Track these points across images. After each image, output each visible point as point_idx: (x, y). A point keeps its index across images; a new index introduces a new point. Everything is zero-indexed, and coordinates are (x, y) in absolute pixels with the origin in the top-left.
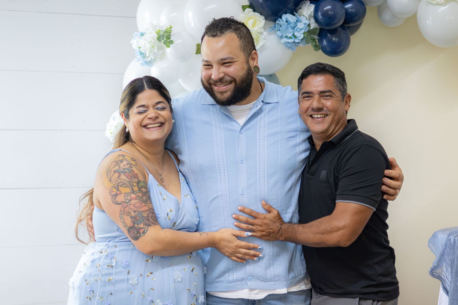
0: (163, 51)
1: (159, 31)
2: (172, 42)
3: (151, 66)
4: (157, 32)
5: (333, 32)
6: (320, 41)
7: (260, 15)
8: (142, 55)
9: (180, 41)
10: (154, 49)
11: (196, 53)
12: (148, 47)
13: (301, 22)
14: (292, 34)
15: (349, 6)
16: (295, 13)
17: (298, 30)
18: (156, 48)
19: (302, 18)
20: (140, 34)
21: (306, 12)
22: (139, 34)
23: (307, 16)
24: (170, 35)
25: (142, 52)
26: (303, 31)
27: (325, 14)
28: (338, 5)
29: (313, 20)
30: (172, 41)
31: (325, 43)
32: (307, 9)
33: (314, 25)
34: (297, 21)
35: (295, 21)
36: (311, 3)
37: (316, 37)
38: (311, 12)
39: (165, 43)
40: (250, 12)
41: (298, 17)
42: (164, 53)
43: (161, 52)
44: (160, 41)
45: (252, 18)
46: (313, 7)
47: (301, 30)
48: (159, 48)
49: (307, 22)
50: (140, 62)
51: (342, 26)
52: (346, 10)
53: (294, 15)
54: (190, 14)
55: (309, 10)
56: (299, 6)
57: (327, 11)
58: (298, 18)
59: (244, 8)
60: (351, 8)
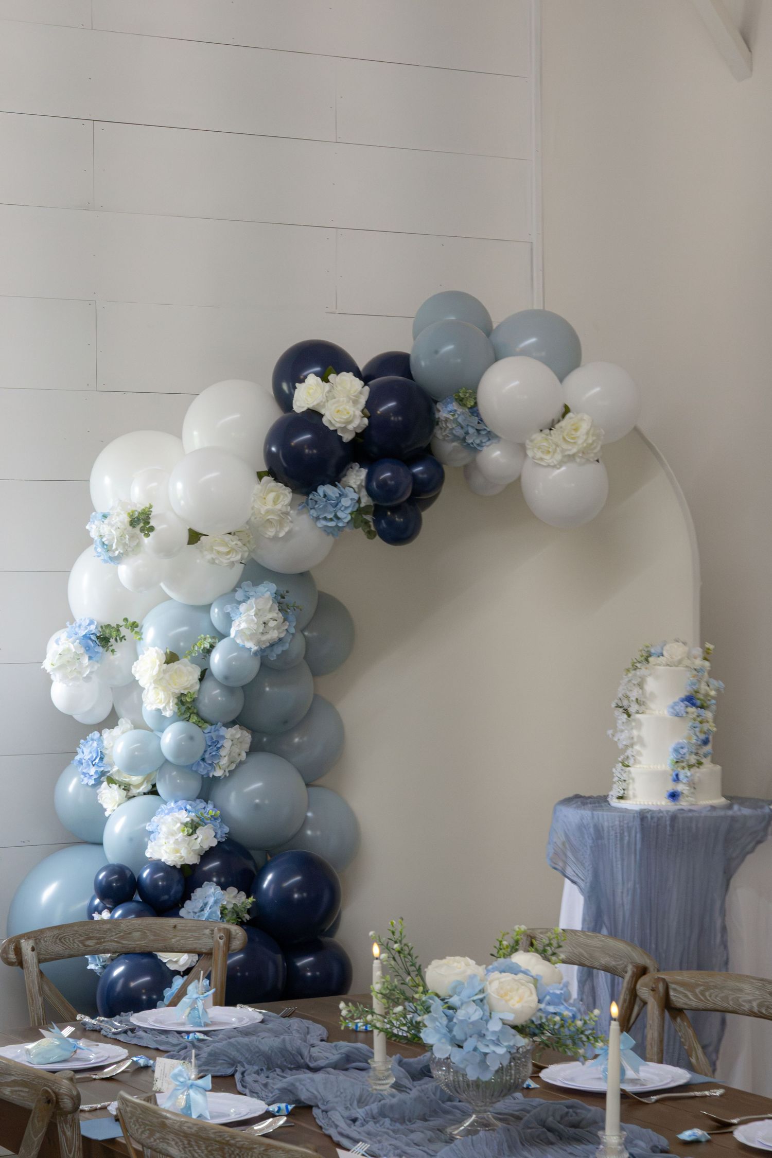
0: (138, 541)
1: (133, 512)
2: (152, 529)
3: (118, 563)
4: (129, 514)
5: (395, 509)
6: (377, 522)
7: (284, 487)
8: (105, 547)
9: (164, 526)
10: (125, 538)
11: (189, 544)
12: (115, 537)
13: (346, 496)
14: (333, 514)
15: (418, 469)
16: (336, 483)
17: (343, 509)
18: (127, 537)
19: (348, 491)
20: (102, 514)
21: (354, 480)
22: (100, 516)
23: (354, 486)
24: (149, 518)
25: (106, 543)
26: (349, 511)
27: (383, 484)
28: (402, 470)
29: (364, 493)
30: (152, 526)
31: (384, 524)
32: (354, 477)
33: (366, 500)
34: (340, 495)
35: (338, 495)
36: (361, 467)
37: (369, 518)
38: (362, 480)
39: (142, 530)
40: (268, 482)
41: (342, 489)
42: (138, 545)
43: (135, 544)
44: (134, 527)
45: (272, 491)
46: (363, 473)
47: (346, 508)
48: (132, 537)
49: (356, 496)
50: (102, 557)
51: (411, 501)
52: (414, 476)
53: (335, 486)
54: (180, 486)
55: (358, 478)
56: (344, 473)
57: (385, 480)
58: (341, 491)
59: (260, 476)
60: (422, 472)
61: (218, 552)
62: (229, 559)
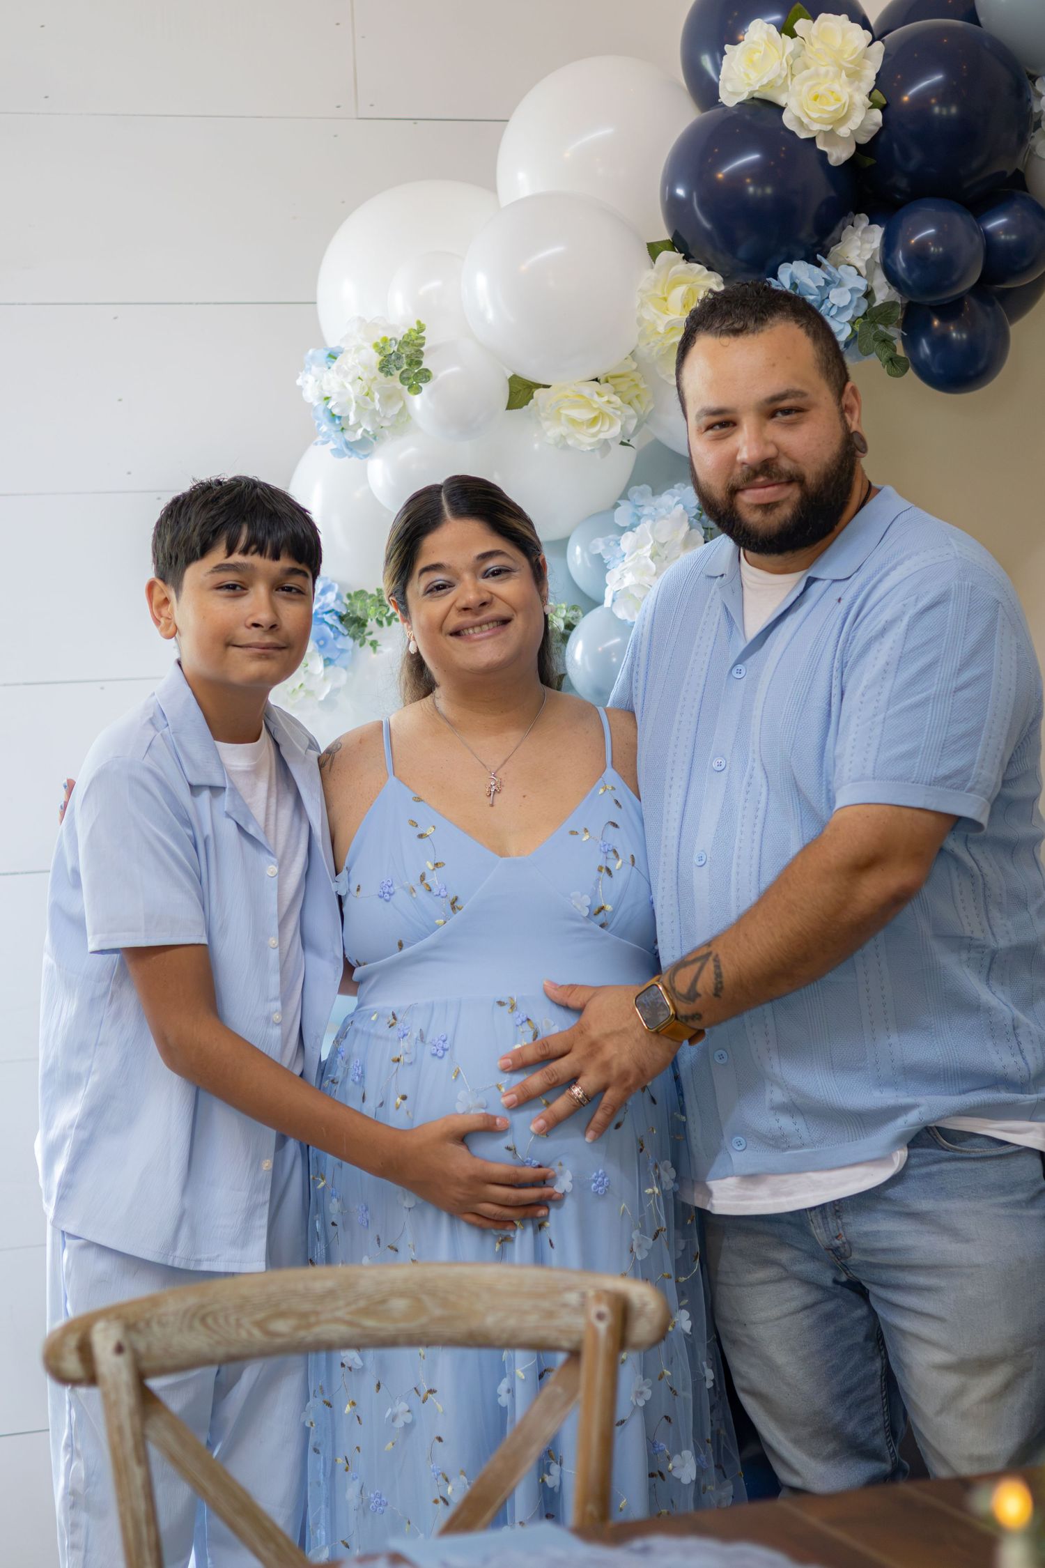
0: (401, 404)
1: (385, 340)
2: (426, 376)
3: (366, 456)
4: (376, 345)
5: (950, 311)
6: (911, 342)
7: (706, 272)
8: (337, 422)
9: (455, 369)
10: (373, 400)
11: (509, 407)
12: (352, 397)
13: (840, 284)
15: (996, 223)
16: (819, 256)
17: (833, 312)
18: (377, 396)
19: (846, 273)
20: (326, 353)
21: (858, 252)
22: (322, 354)
23: (860, 264)
24: (422, 353)
25: (336, 411)
26: (848, 316)
27: (918, 257)
28: (960, 223)
29: (880, 280)
30: (427, 370)
31: (925, 348)
32: (859, 243)
33: (884, 293)
34: (827, 283)
35: (822, 284)
36: (871, 223)
37: (895, 332)
38: (875, 250)
39: (403, 380)
40: (673, 263)
41: (831, 269)
42: (404, 412)
43: (396, 410)
44: (389, 373)
45: (681, 283)
46: (878, 232)
47: (841, 310)
48: (388, 398)
49: (861, 284)
50: (332, 445)
51: (982, 290)
52: (988, 237)
53: (819, 264)
54: (481, 281)
55: (867, 246)
56: (834, 234)
57: (922, 245)
58: (829, 274)
59: (654, 250)
60: (1006, 229)
61: (573, 421)
62: (594, 435)
